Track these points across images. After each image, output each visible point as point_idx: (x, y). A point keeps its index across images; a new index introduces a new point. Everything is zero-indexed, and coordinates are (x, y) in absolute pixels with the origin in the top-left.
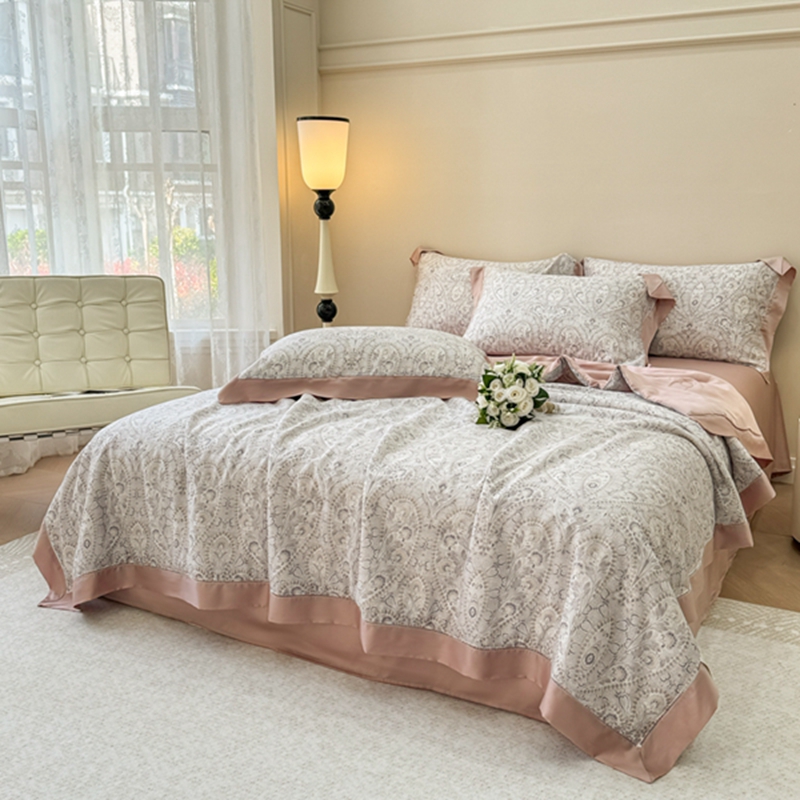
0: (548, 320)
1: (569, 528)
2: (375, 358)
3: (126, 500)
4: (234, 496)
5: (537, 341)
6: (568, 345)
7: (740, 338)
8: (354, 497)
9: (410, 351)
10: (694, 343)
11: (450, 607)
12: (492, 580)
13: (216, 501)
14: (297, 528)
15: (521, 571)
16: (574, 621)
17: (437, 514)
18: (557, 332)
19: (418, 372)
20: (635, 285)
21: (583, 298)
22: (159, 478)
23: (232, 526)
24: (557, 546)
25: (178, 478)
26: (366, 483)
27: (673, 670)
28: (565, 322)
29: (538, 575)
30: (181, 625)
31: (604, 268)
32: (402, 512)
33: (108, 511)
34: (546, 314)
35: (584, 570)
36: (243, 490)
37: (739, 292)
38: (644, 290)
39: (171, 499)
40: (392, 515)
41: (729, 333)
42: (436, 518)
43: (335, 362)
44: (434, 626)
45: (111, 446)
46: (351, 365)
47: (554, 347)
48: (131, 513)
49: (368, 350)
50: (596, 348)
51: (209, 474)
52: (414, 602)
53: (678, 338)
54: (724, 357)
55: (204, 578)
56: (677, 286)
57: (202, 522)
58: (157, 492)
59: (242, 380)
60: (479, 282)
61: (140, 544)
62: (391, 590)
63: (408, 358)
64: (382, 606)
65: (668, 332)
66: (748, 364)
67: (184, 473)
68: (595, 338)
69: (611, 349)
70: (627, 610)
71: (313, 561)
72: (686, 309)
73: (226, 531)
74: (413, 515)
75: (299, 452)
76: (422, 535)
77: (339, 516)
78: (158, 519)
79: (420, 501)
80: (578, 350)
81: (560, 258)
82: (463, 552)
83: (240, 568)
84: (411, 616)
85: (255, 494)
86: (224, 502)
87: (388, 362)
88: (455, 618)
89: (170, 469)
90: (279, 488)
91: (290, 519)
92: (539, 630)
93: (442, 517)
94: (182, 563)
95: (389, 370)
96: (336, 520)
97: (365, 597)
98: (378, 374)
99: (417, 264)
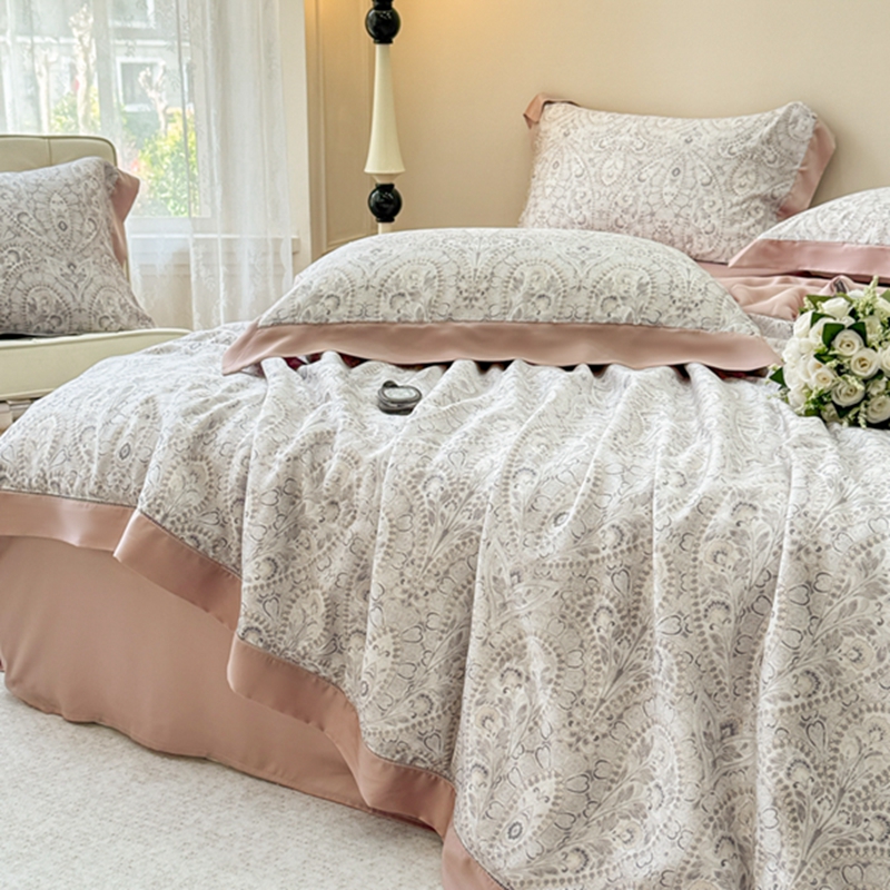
9: (581, 275)
19: (600, 316)
49: (503, 272)
87: (541, 297)
99: (538, 123)
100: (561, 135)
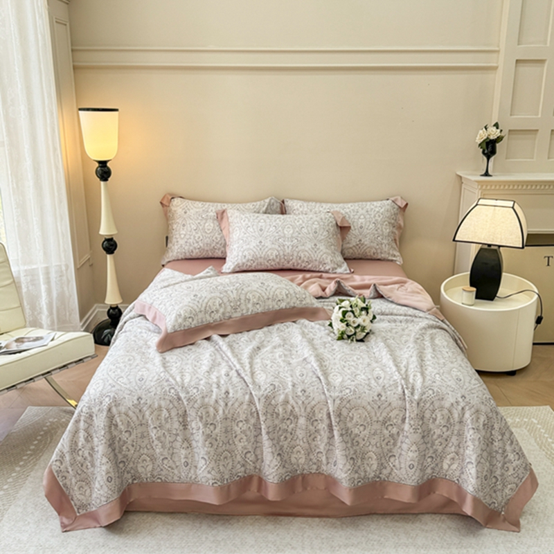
0: (288, 247)
1: (463, 409)
2: (249, 302)
3: (133, 441)
4: (230, 424)
5: (283, 260)
6: (303, 261)
7: (387, 246)
8: (322, 411)
9: (268, 294)
10: (363, 251)
11: (392, 465)
12: (422, 446)
13: (217, 430)
14: (283, 437)
15: (435, 437)
16: (476, 460)
17: (381, 413)
18: (295, 254)
19: (277, 307)
20: (331, 220)
21: (306, 231)
22: (163, 421)
23: (230, 445)
24: (457, 419)
25: (181, 419)
26: (329, 401)
27: (520, 472)
28: (300, 248)
29: (446, 437)
30: (182, 515)
31: (300, 206)
32: (358, 416)
33: (117, 451)
34: (287, 243)
35: (476, 431)
36: (236, 419)
37: (383, 220)
38: (334, 222)
39: (177, 435)
40: (352, 419)
41: (382, 244)
42: (381, 416)
43: (225, 308)
44: (381, 478)
45: (113, 404)
46: (235, 309)
47: (294, 263)
48: (138, 449)
49: (243, 297)
50: (320, 262)
51: (208, 412)
52: (370, 467)
53: (354, 248)
54: (379, 257)
55: (219, 483)
56: (349, 217)
57: (211, 447)
58: (164, 431)
59: (172, 333)
60: (225, 219)
61: (146, 469)
62: (358, 464)
63: (268, 299)
64: (356, 476)
65: (348, 245)
66: (392, 261)
67: (185, 414)
68: (319, 256)
69: (329, 262)
70: (495, 446)
71: (294, 456)
72: (357, 231)
73: (227, 448)
74: (366, 416)
75: (272, 387)
76: (373, 427)
77: (312, 425)
78: (166, 450)
79: (369, 408)
80: (309, 264)
81: (270, 200)
82: (398, 432)
83: (239, 471)
84: (370, 476)
85: (247, 421)
86: (223, 430)
87: (257, 304)
88: (396, 471)
89: (174, 413)
90: (268, 414)
91: (278, 433)
92: (445, 467)
93: (384, 414)
94: (194, 477)
95: (259, 309)
96: (311, 427)
97: (346, 473)
98: (253, 313)
99: (169, 206)
100: (183, 213)
